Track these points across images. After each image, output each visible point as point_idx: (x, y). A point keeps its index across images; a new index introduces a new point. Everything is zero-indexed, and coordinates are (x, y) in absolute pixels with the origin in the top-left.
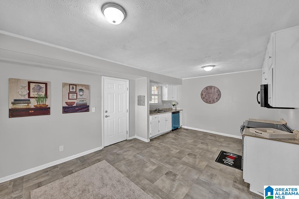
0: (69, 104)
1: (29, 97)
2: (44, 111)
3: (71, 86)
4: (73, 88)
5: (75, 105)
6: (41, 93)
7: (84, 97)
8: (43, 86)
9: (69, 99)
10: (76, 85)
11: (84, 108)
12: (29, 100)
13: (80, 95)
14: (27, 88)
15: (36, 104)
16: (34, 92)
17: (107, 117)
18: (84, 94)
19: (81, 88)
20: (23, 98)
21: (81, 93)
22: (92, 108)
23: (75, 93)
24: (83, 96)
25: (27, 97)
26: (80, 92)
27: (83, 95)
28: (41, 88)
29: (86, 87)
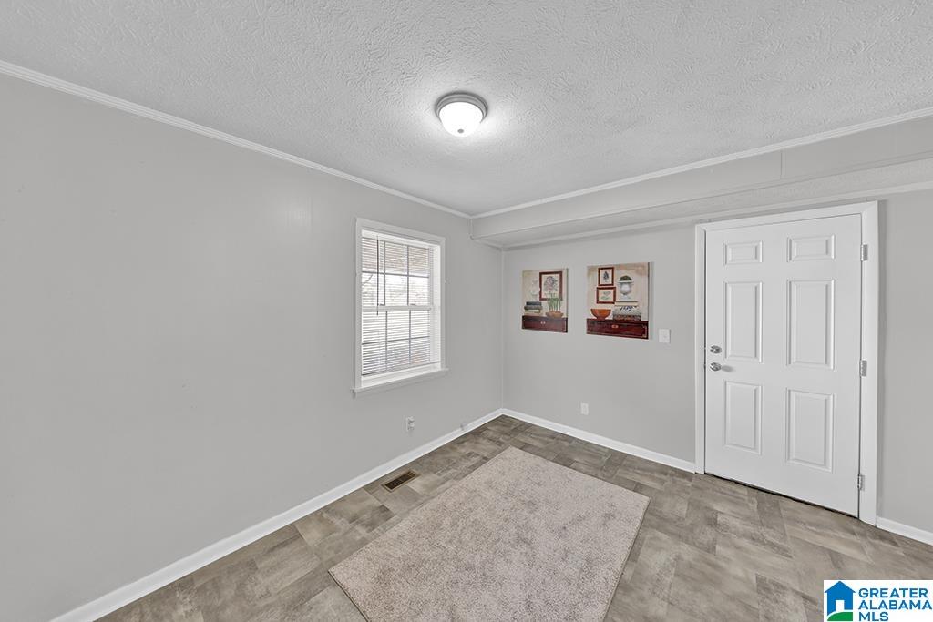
0: (598, 314)
1: (541, 299)
2: (560, 324)
3: (602, 272)
4: (606, 276)
5: (610, 317)
6: (554, 291)
7: (632, 297)
8: (557, 277)
9: (598, 302)
10: (613, 268)
11: (635, 327)
12: (540, 304)
13: (621, 292)
14: (539, 283)
15: (548, 311)
16: (546, 289)
17: (716, 368)
18: (632, 288)
19: (624, 273)
20: (534, 301)
21: (626, 288)
22: (660, 331)
23: (611, 287)
24: (629, 295)
25: (538, 300)
26: (622, 284)
27: (630, 291)
28: (554, 281)
29: (637, 272)
